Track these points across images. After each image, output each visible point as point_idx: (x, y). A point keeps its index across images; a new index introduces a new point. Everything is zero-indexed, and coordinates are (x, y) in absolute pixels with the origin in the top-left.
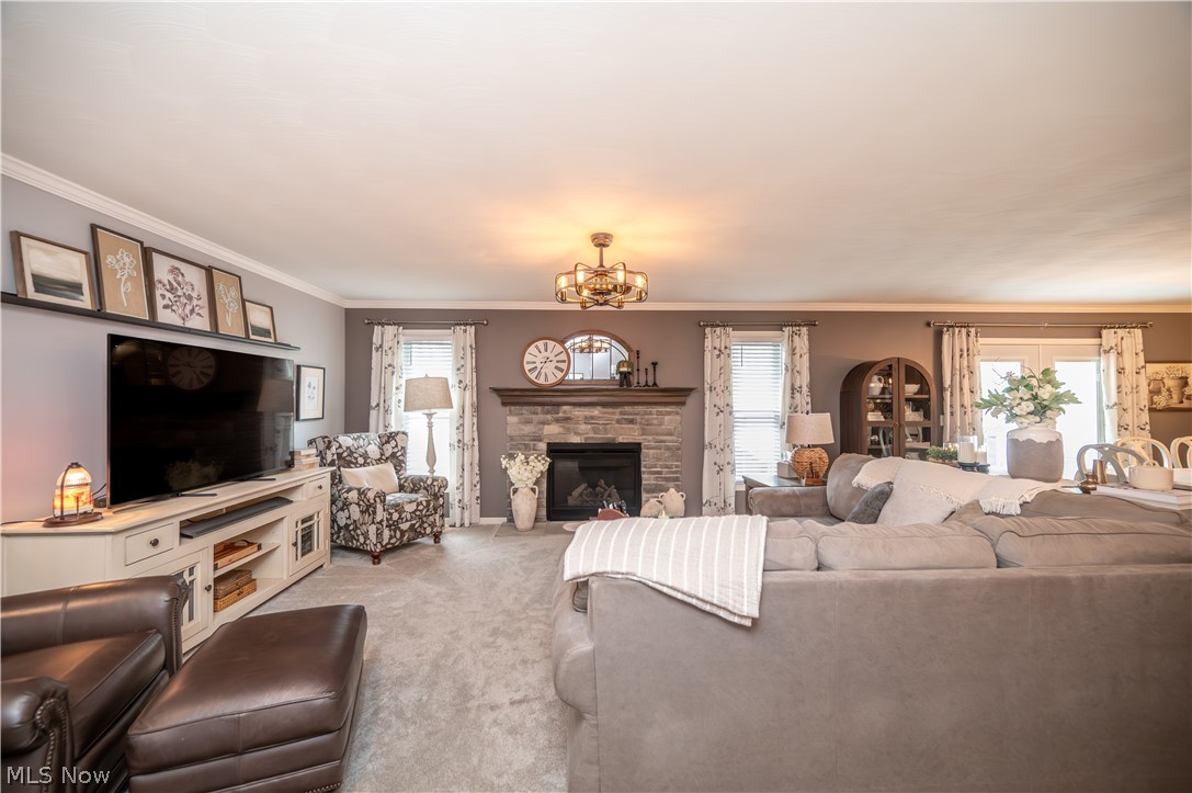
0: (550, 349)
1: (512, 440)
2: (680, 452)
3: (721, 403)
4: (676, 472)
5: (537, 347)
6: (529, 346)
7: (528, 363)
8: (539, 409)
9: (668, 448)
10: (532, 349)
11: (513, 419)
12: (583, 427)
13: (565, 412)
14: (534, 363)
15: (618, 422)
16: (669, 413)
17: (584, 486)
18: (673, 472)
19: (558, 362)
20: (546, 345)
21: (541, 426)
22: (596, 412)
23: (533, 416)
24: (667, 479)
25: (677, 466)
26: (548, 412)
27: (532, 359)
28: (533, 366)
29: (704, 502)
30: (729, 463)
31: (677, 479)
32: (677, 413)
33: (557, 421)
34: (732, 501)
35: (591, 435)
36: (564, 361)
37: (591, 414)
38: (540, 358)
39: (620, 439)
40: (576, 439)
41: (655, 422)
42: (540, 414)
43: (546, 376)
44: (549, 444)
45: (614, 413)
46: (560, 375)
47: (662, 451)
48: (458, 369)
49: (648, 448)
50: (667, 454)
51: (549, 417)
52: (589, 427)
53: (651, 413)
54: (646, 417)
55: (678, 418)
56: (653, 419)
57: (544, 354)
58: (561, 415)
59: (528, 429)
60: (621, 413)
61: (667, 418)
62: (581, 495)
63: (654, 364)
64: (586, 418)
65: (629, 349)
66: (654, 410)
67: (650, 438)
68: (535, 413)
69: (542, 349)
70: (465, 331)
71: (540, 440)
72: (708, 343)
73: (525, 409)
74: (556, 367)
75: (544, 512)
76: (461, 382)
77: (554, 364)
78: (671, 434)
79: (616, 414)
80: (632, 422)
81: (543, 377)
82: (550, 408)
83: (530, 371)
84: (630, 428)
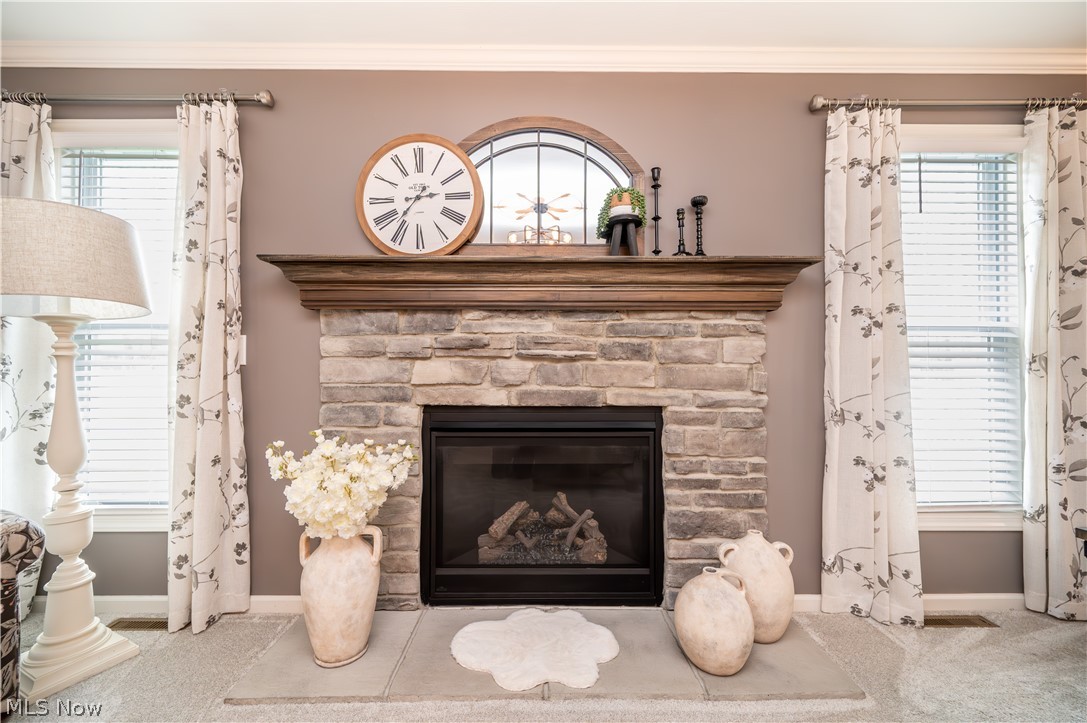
0: (428, 165)
1: (332, 399)
2: (763, 431)
3: (875, 303)
4: (755, 482)
5: (396, 161)
6: (377, 156)
7: (374, 201)
8: (402, 320)
9: (735, 423)
10: (385, 166)
11: (332, 344)
12: (514, 368)
13: (467, 329)
14: (391, 200)
15: (606, 353)
16: (735, 332)
17: (519, 507)
18: (746, 484)
19: (449, 197)
20: (419, 155)
21: (406, 364)
22: (547, 326)
23: (386, 339)
24: (731, 502)
25: (755, 468)
26: (425, 329)
27: (384, 191)
28: (386, 208)
29: (829, 559)
30: (899, 462)
31: (754, 502)
32: (757, 332)
33: (449, 349)
34: (914, 564)
35: (533, 387)
36: (465, 196)
37: (535, 332)
38: (406, 187)
39: (612, 397)
40: (493, 396)
41: (700, 353)
42: (403, 333)
43: (419, 233)
44: (427, 409)
45: (591, 332)
46: (455, 231)
47: (717, 428)
48: (190, 214)
49: (684, 421)
50: (732, 435)
51: (428, 339)
52: (530, 365)
53: (689, 333)
54: (677, 341)
55: (758, 343)
56: (694, 346)
57: (415, 178)
58: (456, 334)
59: (373, 369)
60: (613, 331)
61: (729, 343)
62: (512, 531)
63: (698, 203)
64: (521, 343)
65: (631, 169)
66: (698, 323)
67: (687, 394)
68: (395, 331)
69: (410, 165)
70: (208, 117)
71: (404, 400)
72: (837, 151)
73: (366, 321)
74: (446, 212)
75: (412, 584)
76: (193, 244)
77: (440, 202)
78: (738, 385)
79: (598, 332)
80: (638, 352)
81: (410, 236)
82: (429, 317)
83: (378, 221)
84: (636, 370)
